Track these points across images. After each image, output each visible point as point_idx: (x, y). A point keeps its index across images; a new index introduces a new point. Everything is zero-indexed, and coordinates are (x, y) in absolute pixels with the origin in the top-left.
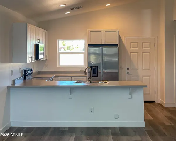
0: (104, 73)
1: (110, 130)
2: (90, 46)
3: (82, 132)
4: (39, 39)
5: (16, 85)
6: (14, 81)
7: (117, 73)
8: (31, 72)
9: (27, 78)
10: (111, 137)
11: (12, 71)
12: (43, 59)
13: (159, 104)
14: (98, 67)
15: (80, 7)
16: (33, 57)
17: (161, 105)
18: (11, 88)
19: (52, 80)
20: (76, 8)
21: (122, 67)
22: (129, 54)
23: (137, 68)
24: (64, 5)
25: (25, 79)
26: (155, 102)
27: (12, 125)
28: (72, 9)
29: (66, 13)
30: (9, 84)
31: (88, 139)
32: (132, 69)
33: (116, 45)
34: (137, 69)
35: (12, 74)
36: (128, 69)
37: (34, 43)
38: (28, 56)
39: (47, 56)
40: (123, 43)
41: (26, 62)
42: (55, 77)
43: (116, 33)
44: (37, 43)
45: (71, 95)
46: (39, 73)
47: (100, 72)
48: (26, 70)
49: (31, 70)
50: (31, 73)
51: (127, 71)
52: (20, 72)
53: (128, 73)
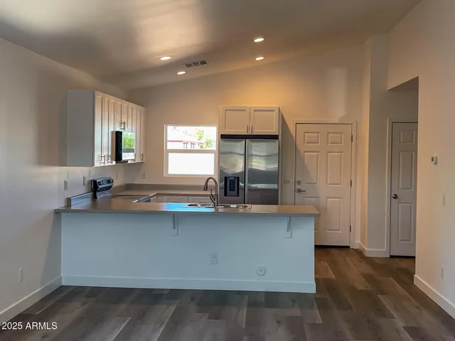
0: (251, 190)
1: (247, 297)
2: (224, 137)
3: (192, 299)
4: (124, 123)
5: (72, 208)
6: (69, 201)
7: (276, 191)
8: (108, 185)
9: (100, 196)
10: (246, 309)
11: (65, 182)
12: (134, 160)
13: (356, 251)
14: (238, 178)
15: (203, 63)
16: (108, 156)
17: (360, 253)
18: (63, 214)
19: (149, 201)
20: (196, 64)
21: (288, 180)
22: (302, 154)
23: (315, 182)
24: (169, 58)
25: (95, 197)
26: (348, 247)
27: (64, 283)
28: (189, 65)
29: (179, 73)
30: (59, 204)
31: (200, 312)
32: (307, 183)
33: (275, 137)
34: (316, 184)
35: (66, 188)
36: (299, 183)
37: (111, 129)
38: (97, 153)
39: (142, 155)
40: (290, 132)
41: (93, 165)
42: (157, 195)
43: (275, 114)
44: (118, 129)
45: (176, 229)
46: (129, 187)
47: (242, 189)
48: (98, 181)
49: (109, 181)
50: (110, 187)
51: (298, 187)
52: (84, 184)
53: (299, 191)
